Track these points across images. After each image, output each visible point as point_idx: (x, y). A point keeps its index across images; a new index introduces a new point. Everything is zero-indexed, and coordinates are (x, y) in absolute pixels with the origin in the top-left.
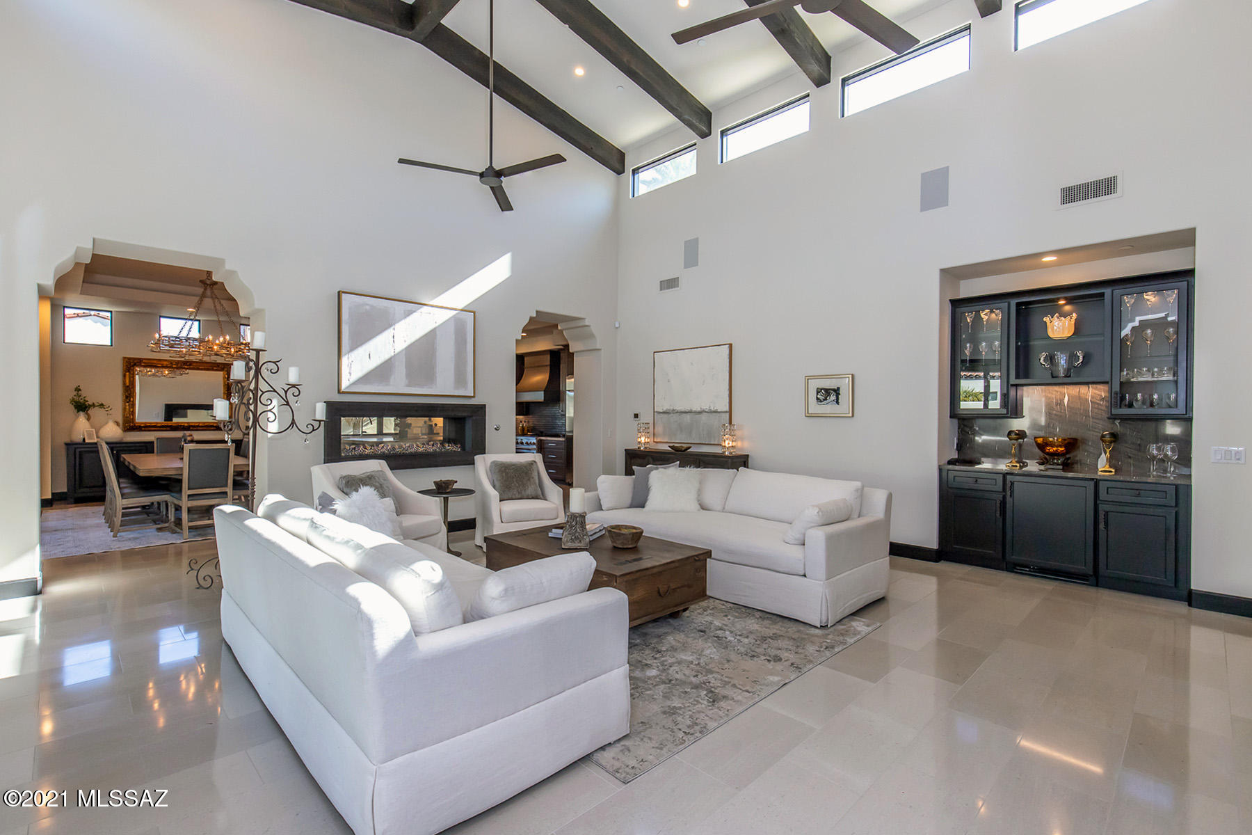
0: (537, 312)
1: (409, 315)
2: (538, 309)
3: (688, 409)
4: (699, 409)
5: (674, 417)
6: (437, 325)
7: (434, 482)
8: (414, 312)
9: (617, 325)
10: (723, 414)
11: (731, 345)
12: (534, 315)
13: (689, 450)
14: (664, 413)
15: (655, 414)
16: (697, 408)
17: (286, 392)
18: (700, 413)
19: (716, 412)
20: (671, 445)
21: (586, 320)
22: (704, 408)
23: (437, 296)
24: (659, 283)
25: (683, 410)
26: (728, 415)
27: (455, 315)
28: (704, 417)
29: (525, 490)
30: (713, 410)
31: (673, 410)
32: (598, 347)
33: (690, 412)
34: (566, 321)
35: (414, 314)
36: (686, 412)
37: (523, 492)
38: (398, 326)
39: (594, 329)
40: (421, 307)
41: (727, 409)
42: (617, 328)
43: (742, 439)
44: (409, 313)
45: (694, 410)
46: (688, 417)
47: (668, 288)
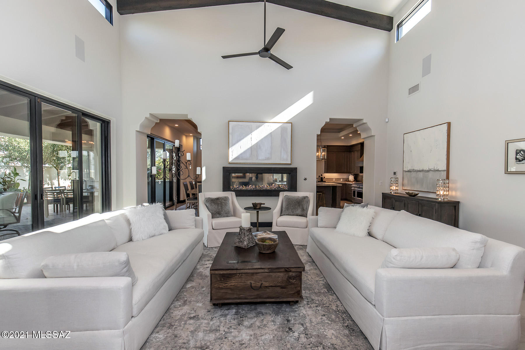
0: (330, 119)
1: (258, 128)
2: (330, 118)
3: (421, 169)
4: (428, 169)
5: (413, 174)
6: (272, 131)
7: (252, 203)
8: (261, 126)
9: (387, 120)
10: (442, 172)
11: (449, 124)
12: (329, 121)
13: (418, 195)
14: (408, 171)
15: (404, 172)
16: (426, 168)
17: (186, 163)
18: (428, 171)
19: (438, 171)
20: (407, 191)
21: (364, 120)
22: (430, 168)
23: (273, 118)
24: (408, 90)
25: (418, 170)
26: (445, 173)
27: (281, 125)
28: (430, 174)
29: (296, 211)
30: (436, 169)
31: (413, 170)
32: (373, 135)
33: (422, 171)
34: (356, 122)
35: (261, 127)
36: (420, 171)
37: (295, 212)
38: (253, 133)
39: (370, 125)
40: (264, 124)
41: (445, 168)
42: (387, 122)
43: (455, 190)
44: (258, 127)
45: (425, 169)
46: (421, 175)
47: (413, 92)
